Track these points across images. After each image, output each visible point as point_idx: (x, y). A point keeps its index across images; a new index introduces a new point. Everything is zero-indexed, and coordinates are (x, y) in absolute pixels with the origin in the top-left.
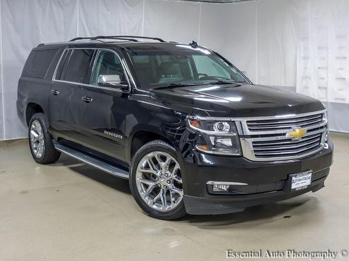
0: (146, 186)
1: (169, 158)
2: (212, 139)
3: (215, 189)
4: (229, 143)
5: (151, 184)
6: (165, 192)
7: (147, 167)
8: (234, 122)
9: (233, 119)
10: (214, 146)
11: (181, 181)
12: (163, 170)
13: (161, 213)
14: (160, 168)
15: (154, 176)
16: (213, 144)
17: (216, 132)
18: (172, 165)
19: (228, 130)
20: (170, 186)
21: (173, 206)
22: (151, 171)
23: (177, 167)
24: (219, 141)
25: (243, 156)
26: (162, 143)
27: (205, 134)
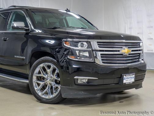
0: (39, 85)
1: (53, 66)
2: (77, 52)
3: (79, 82)
4: (87, 54)
5: (42, 83)
6: (50, 88)
7: (39, 73)
8: (90, 42)
9: (89, 40)
10: (78, 56)
11: (59, 79)
12: (49, 74)
13: (47, 99)
14: (47, 73)
15: (44, 78)
16: (78, 55)
17: (80, 48)
18: (54, 70)
19: (87, 47)
20: (53, 83)
21: (55, 95)
22: (42, 75)
23: (57, 71)
24: (81, 54)
25: (95, 62)
26: (48, 58)
27: (73, 49)
